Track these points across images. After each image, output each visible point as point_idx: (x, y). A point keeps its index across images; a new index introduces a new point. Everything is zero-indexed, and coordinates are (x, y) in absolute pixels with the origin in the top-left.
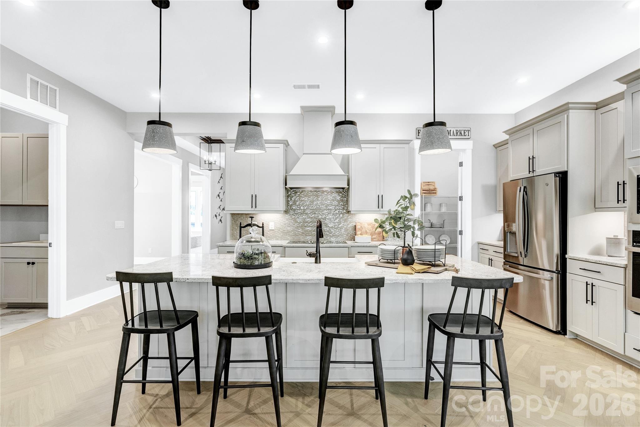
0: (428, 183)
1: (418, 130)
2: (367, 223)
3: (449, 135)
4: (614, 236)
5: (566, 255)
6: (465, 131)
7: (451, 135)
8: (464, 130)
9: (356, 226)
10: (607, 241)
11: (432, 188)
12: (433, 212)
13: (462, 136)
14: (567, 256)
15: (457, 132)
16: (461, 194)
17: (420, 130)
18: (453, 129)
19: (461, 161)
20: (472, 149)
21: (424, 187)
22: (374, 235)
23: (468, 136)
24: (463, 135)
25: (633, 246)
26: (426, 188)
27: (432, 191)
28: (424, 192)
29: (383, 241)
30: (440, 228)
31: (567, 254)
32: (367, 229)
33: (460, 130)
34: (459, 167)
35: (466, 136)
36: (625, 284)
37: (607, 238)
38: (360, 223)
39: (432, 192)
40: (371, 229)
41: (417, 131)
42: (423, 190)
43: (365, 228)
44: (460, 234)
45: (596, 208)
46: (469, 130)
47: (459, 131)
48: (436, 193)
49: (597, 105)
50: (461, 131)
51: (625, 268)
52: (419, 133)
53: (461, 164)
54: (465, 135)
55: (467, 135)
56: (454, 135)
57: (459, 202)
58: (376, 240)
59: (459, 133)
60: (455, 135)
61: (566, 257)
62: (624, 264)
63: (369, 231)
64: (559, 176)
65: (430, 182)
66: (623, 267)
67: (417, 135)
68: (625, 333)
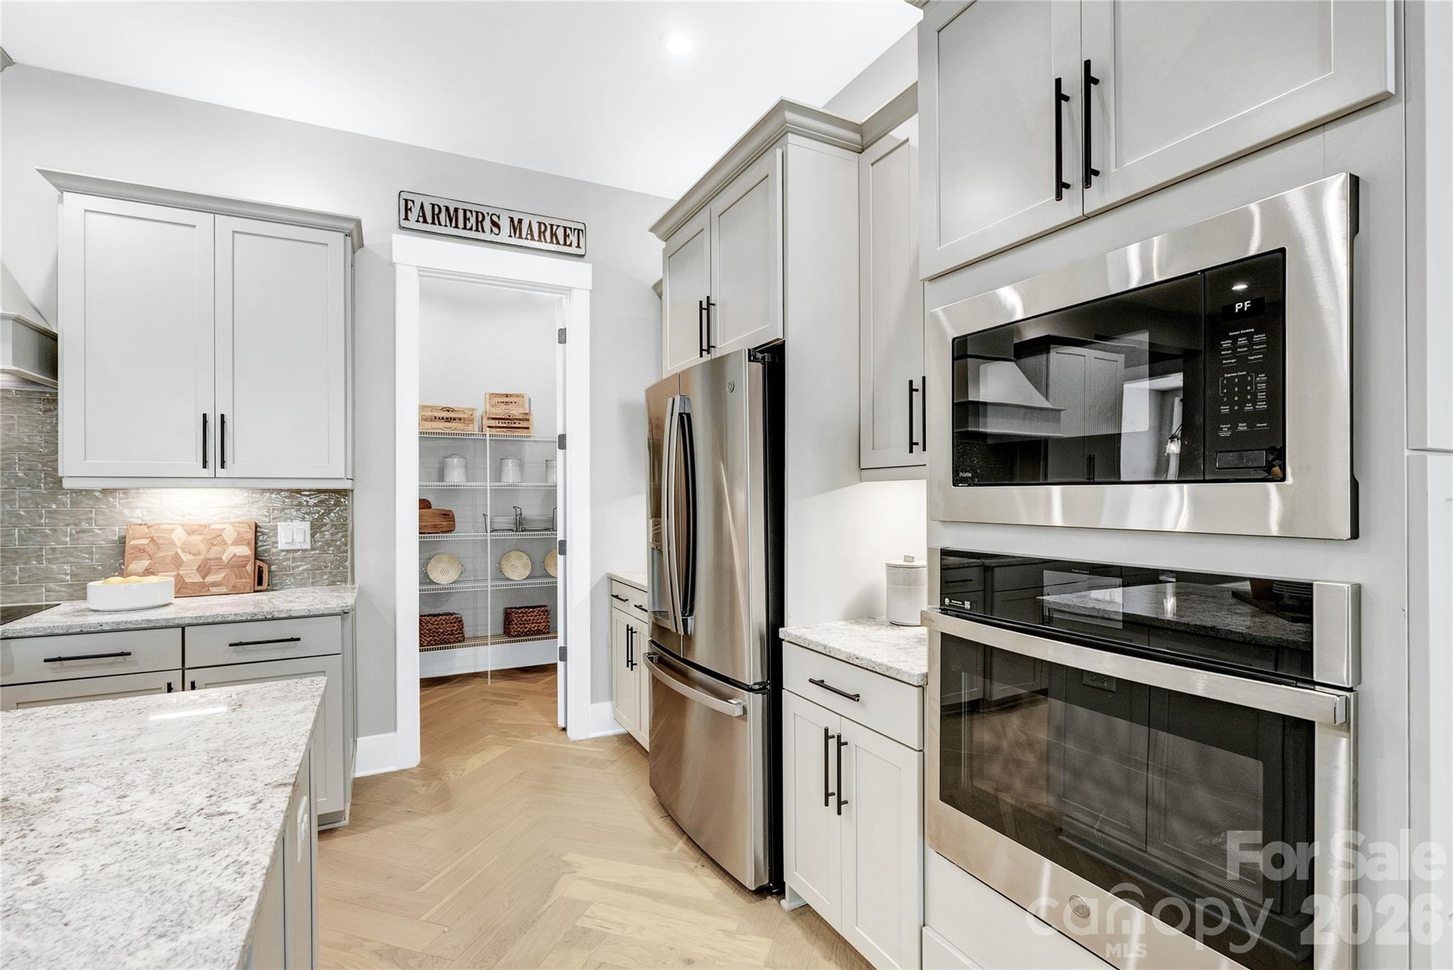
0: (507, 399)
1: (406, 201)
2: (183, 525)
3: (517, 235)
4: (907, 558)
5: (780, 629)
6: (568, 231)
7: (524, 236)
8: (565, 228)
9: (125, 537)
10: (888, 573)
11: (515, 411)
12: (522, 484)
13: (558, 243)
14: (782, 633)
15: (543, 229)
16: (565, 428)
17: (413, 201)
18: (530, 217)
19: (564, 328)
20: (591, 291)
21: (493, 410)
22: (216, 573)
23: (578, 246)
24: (562, 241)
25: (945, 610)
26: (500, 411)
27: (521, 422)
28: (493, 423)
29: (255, 591)
30: (546, 530)
31: (783, 626)
32: (179, 551)
33: (552, 226)
34: (558, 343)
35: (570, 245)
36: (921, 748)
37: (889, 566)
38: (148, 527)
39: (517, 425)
40: (203, 547)
41: (403, 203)
42: (489, 419)
43: (173, 544)
44: (560, 554)
45: (863, 470)
46: (579, 230)
47: (549, 227)
48: (528, 428)
49: (862, 137)
50: (555, 228)
51: (922, 688)
52: (407, 210)
53: (562, 336)
54: (568, 243)
55: (575, 244)
56: (533, 239)
57: (560, 452)
58: (225, 590)
59: (548, 234)
60: (536, 238)
61: (781, 636)
62: (918, 674)
63: (191, 557)
64: (764, 358)
65: (511, 396)
66: (916, 684)
67: (403, 216)
68: (923, 928)
